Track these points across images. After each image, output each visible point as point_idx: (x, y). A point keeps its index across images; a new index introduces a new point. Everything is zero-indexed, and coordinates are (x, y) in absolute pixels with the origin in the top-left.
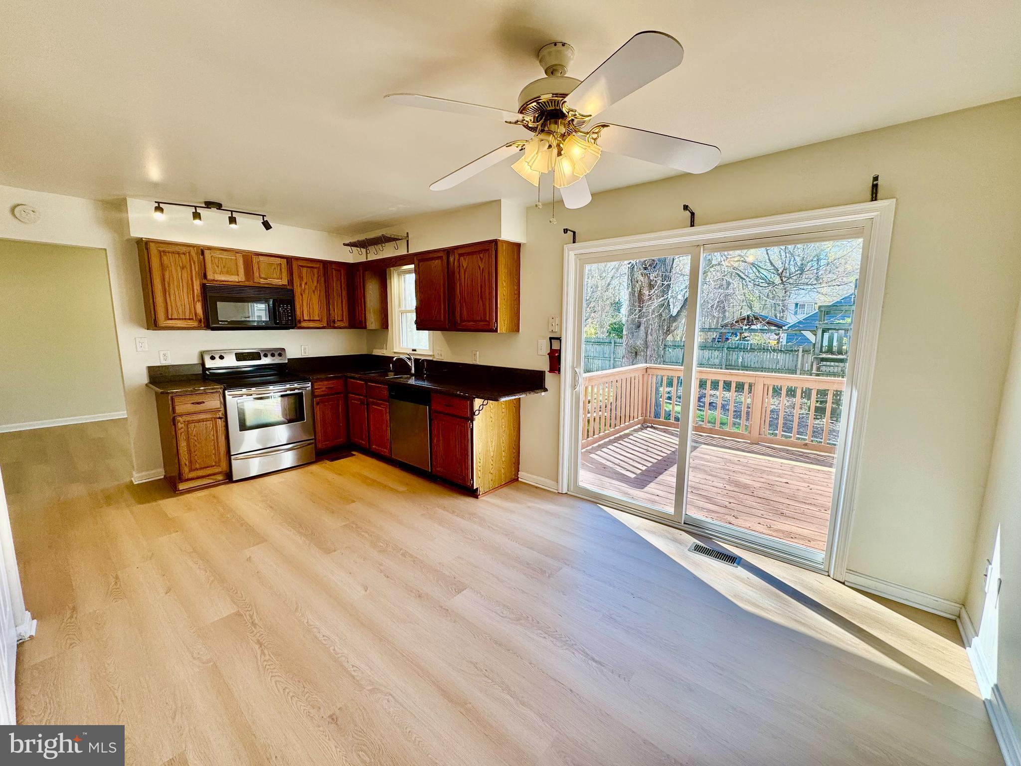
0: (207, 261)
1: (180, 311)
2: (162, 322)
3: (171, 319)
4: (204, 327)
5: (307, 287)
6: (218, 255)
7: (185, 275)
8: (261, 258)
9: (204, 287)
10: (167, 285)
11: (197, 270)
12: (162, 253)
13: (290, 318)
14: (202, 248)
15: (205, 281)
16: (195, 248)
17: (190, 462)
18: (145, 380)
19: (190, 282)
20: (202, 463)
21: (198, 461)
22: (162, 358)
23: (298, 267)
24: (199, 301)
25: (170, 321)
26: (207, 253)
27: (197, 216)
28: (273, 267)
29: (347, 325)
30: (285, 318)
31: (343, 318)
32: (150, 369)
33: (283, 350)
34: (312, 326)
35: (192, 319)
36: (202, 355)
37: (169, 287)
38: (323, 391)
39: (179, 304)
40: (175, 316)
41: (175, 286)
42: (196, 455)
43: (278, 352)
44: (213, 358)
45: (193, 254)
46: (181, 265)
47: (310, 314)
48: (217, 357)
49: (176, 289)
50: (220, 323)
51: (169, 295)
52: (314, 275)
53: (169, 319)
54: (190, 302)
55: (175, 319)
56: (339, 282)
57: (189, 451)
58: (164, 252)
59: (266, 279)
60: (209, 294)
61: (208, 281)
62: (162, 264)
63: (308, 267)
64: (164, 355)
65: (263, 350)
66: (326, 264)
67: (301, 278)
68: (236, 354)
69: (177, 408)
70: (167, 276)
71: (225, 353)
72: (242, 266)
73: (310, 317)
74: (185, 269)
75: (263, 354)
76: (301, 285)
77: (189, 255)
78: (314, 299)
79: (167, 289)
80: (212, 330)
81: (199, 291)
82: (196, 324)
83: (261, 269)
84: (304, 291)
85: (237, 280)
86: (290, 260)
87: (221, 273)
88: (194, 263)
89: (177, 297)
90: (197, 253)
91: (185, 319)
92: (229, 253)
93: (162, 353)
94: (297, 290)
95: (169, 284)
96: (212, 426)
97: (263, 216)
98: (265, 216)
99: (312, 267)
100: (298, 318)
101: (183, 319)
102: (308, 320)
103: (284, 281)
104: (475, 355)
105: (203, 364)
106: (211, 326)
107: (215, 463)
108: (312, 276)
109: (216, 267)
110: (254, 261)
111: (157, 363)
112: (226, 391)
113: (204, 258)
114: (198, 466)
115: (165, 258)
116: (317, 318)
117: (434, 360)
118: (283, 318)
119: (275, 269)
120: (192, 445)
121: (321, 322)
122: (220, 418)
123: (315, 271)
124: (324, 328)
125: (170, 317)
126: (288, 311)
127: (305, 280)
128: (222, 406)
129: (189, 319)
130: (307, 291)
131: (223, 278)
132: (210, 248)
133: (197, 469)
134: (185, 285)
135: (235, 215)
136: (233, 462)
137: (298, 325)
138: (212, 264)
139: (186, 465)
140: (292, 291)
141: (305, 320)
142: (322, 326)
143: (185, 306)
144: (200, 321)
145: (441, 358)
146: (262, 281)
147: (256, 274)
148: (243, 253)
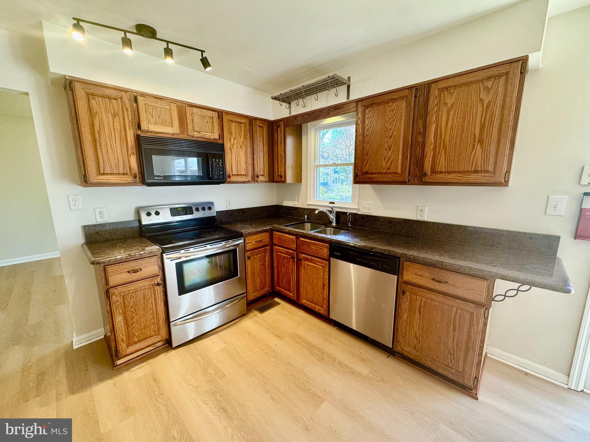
0: (140, 109)
1: (113, 164)
2: (93, 177)
3: (104, 174)
4: (140, 183)
5: (235, 142)
6: (152, 103)
7: (117, 125)
8: (195, 110)
9: (138, 138)
10: (97, 136)
11: (130, 120)
12: (90, 96)
13: (221, 173)
14: (135, 94)
15: (139, 132)
16: (128, 94)
17: (128, 337)
18: (81, 239)
19: (123, 133)
20: (141, 335)
21: (136, 334)
22: (98, 217)
23: (228, 121)
24: (133, 154)
25: (103, 176)
26: (140, 99)
27: (126, 42)
28: (206, 121)
29: (267, 179)
30: (217, 173)
31: (264, 172)
32: (86, 228)
33: (212, 203)
34: (239, 180)
35: (127, 174)
36: (138, 211)
37: (100, 136)
38: (253, 245)
39: (111, 157)
40: (108, 171)
41: (107, 136)
42: (134, 328)
43: (208, 206)
44: (149, 214)
45: (126, 99)
46: (112, 112)
47: (238, 169)
48: (153, 213)
49: (108, 139)
50: (156, 178)
51: (100, 146)
52: (241, 130)
53: (101, 174)
54: (124, 156)
55: (108, 174)
56: (261, 138)
57: (127, 324)
58: (93, 95)
59: (199, 132)
60: (144, 146)
61: (143, 131)
62: (90, 109)
63: (236, 122)
64: (100, 213)
65: (195, 204)
66: (252, 120)
67: (231, 133)
68: (171, 209)
69: (110, 279)
70: (97, 122)
71: (160, 208)
72: (177, 118)
73: (238, 171)
74: (117, 116)
75: (195, 208)
76: (230, 140)
77: (121, 101)
78: (241, 154)
79: (98, 139)
80: (148, 186)
81: (133, 143)
82: (130, 179)
83: (194, 122)
84: (233, 146)
85: (171, 132)
86: (221, 114)
87: (156, 123)
88: (127, 111)
89: (109, 148)
90: (130, 100)
91: (119, 174)
92: (163, 102)
93: (97, 211)
94: (227, 146)
95: (99, 132)
96: (150, 293)
97: (202, 52)
98: (204, 52)
99: (240, 123)
100: (228, 173)
101: (116, 174)
102: (236, 175)
103: (215, 136)
104: (422, 211)
105: (140, 221)
106: (147, 182)
107: (154, 332)
108: (240, 131)
109: (150, 117)
110: (188, 113)
111: (93, 222)
112: (164, 255)
113: (137, 105)
114: (136, 339)
115: (93, 102)
116: (243, 173)
117: (359, 213)
118: (215, 173)
119: (207, 122)
120: (129, 318)
121: (247, 176)
122: (158, 284)
123: (243, 126)
124: (248, 182)
125: (102, 172)
126: (219, 165)
127: (234, 136)
128: (161, 271)
129: (124, 174)
130: (235, 146)
131: (158, 130)
132: (143, 95)
133: (136, 343)
134: (118, 136)
135: (171, 46)
136: (173, 329)
137: (228, 180)
138: (146, 112)
139: (123, 340)
140: (222, 145)
141: (233, 175)
142: (248, 180)
143: (118, 159)
144: (135, 177)
145: (369, 212)
146: (196, 134)
147: (190, 127)
148: (178, 104)
